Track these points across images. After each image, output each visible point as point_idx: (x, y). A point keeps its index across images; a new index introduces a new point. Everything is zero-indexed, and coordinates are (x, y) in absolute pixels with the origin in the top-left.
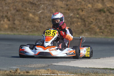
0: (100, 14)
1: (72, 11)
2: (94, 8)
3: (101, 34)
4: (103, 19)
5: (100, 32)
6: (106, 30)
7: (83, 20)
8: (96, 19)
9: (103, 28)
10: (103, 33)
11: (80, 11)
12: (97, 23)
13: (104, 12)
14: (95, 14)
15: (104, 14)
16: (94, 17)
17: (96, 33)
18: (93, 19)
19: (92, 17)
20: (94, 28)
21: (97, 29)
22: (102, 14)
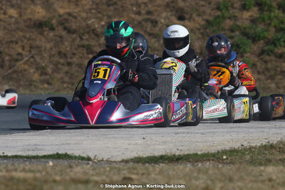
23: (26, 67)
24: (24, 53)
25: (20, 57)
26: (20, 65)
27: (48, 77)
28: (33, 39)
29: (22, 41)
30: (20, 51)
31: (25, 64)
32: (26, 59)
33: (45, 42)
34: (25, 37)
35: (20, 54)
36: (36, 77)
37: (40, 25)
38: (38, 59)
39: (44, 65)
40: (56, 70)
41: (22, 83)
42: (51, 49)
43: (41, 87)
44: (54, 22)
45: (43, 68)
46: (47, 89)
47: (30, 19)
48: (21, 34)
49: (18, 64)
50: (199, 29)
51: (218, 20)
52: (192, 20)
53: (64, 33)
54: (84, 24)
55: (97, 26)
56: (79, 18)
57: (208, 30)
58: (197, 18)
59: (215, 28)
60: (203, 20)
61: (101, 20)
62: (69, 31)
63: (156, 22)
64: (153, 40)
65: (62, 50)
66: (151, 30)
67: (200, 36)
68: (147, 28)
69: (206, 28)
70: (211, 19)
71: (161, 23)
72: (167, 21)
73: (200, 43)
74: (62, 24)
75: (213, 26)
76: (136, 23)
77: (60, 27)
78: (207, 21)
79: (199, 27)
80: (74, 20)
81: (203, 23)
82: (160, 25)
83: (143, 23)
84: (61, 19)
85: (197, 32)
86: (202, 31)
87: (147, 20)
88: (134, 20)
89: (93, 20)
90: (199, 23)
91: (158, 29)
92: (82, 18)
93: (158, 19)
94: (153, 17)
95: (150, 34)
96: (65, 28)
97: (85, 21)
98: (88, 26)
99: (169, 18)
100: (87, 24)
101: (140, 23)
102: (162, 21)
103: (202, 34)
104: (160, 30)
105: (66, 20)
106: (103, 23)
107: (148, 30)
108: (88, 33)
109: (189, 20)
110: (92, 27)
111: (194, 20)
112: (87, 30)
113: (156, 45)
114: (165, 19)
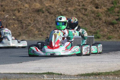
0: (39, 14)
1: (8, 12)
2: (32, 8)
3: (40, 36)
4: (42, 20)
5: (39, 35)
6: (46, 32)
7: (20, 22)
8: (34, 20)
9: (42, 30)
10: (42, 35)
11: (16, 12)
12: (35, 24)
13: (43, 12)
14: (33, 15)
15: (43, 15)
16: (32, 18)
17: (34, 36)
18: (31, 20)
19: (30, 19)
20: (32, 30)
21: (36, 31)
22: (40, 14)
23: (32, 28)
24: (31, 22)
25: (30, 24)
26: (30, 28)
27: (41, 32)
28: (35, 17)
29: (31, 18)
30: (30, 22)
31: (32, 27)
32: (32, 25)
33: (40, 18)
34: (32, 16)
35: (29, 23)
36: (36, 32)
37: (38, 11)
38: (37, 25)
39: (40, 27)
40: (45, 29)
41: (31, 35)
42: (43, 21)
43: (39, 36)
44: (44, 9)
45: (40, 29)
46: (41, 38)
47: (34, 8)
48: (30, 15)
49: (29, 27)
50: (104, 12)
51: (112, 8)
52: (101, 8)
53: (48, 14)
54: (56, 10)
55: (62, 11)
56: (54, 8)
57: (108, 13)
58: (103, 8)
59: (111, 12)
60: (106, 8)
61: (64, 9)
62: (50, 13)
63: (86, 9)
64: (85, 17)
65: (47, 21)
66: (84, 13)
67: (105, 15)
68: (82, 12)
69: (107, 12)
70: (110, 8)
71: (89, 10)
72: (91, 9)
73: (105, 18)
74: (47, 10)
75: (110, 11)
76: (78, 10)
77: (47, 12)
78: (108, 9)
79: (104, 11)
80: (52, 9)
81: (106, 9)
82: (88, 11)
83: (81, 10)
84: (47, 8)
85: (104, 13)
86: (106, 13)
87: (82, 8)
88: (77, 8)
89: (60, 9)
90: (104, 10)
91: (87, 12)
92: (56, 8)
93: (87, 8)
94: (85, 7)
95: (84, 14)
96: (48, 12)
97: (57, 9)
98: (58, 11)
99: (92, 8)
100: (58, 10)
101: (80, 10)
102: (89, 9)
103: (106, 14)
104: (88, 12)
105: (49, 9)
106: (64, 10)
107: (83, 12)
108: (58, 14)
109: (100, 8)
110: (60, 12)
111: (102, 8)
112: (58, 13)
113: (86, 19)
114: (90, 8)
